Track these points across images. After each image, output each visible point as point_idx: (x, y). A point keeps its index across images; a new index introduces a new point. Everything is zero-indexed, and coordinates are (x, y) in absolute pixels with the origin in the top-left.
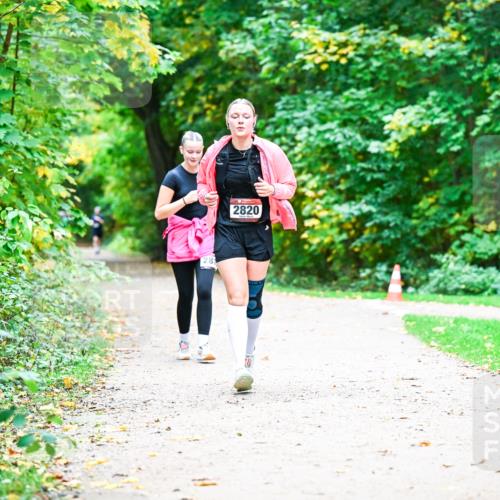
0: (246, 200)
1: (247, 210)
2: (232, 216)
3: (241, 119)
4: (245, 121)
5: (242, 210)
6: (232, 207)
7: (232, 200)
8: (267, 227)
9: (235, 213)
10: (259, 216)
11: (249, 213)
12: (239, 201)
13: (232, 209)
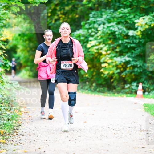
0: (67, 62)
1: (68, 65)
2: (62, 68)
3: (65, 30)
4: (67, 30)
5: (66, 66)
6: (62, 64)
7: (62, 62)
8: (76, 72)
9: (63, 67)
10: (72, 68)
11: (68, 67)
12: (65, 62)
13: (62, 65)
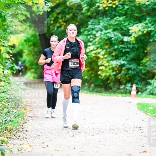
1: (75, 63)
2: (70, 66)
3: (73, 31)
7: (70, 60)
11: (76, 65)
12: (72, 60)
13: (70, 63)
